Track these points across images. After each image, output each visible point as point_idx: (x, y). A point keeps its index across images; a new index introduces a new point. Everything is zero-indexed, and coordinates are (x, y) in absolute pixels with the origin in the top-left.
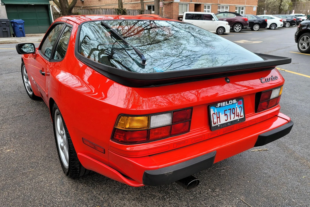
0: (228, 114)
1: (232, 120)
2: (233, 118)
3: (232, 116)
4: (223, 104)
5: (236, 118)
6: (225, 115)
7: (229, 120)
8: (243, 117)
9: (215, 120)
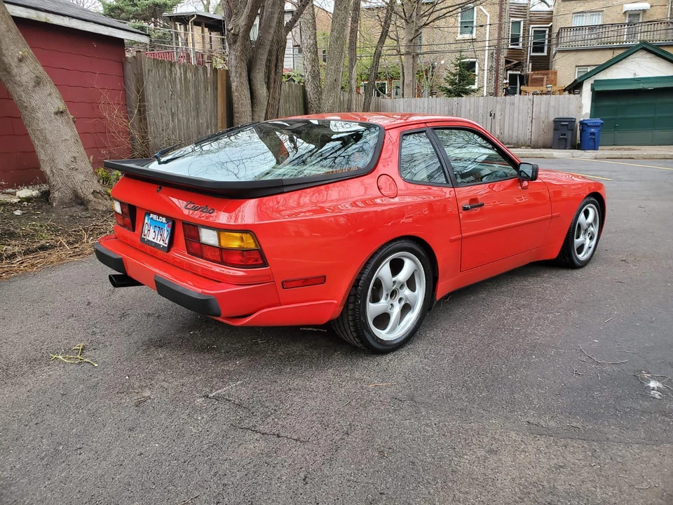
0: (157, 232)
1: (158, 242)
2: (158, 241)
3: (159, 237)
4: (155, 217)
5: (161, 243)
6: (154, 232)
7: (155, 241)
8: (166, 246)
9: (146, 232)
